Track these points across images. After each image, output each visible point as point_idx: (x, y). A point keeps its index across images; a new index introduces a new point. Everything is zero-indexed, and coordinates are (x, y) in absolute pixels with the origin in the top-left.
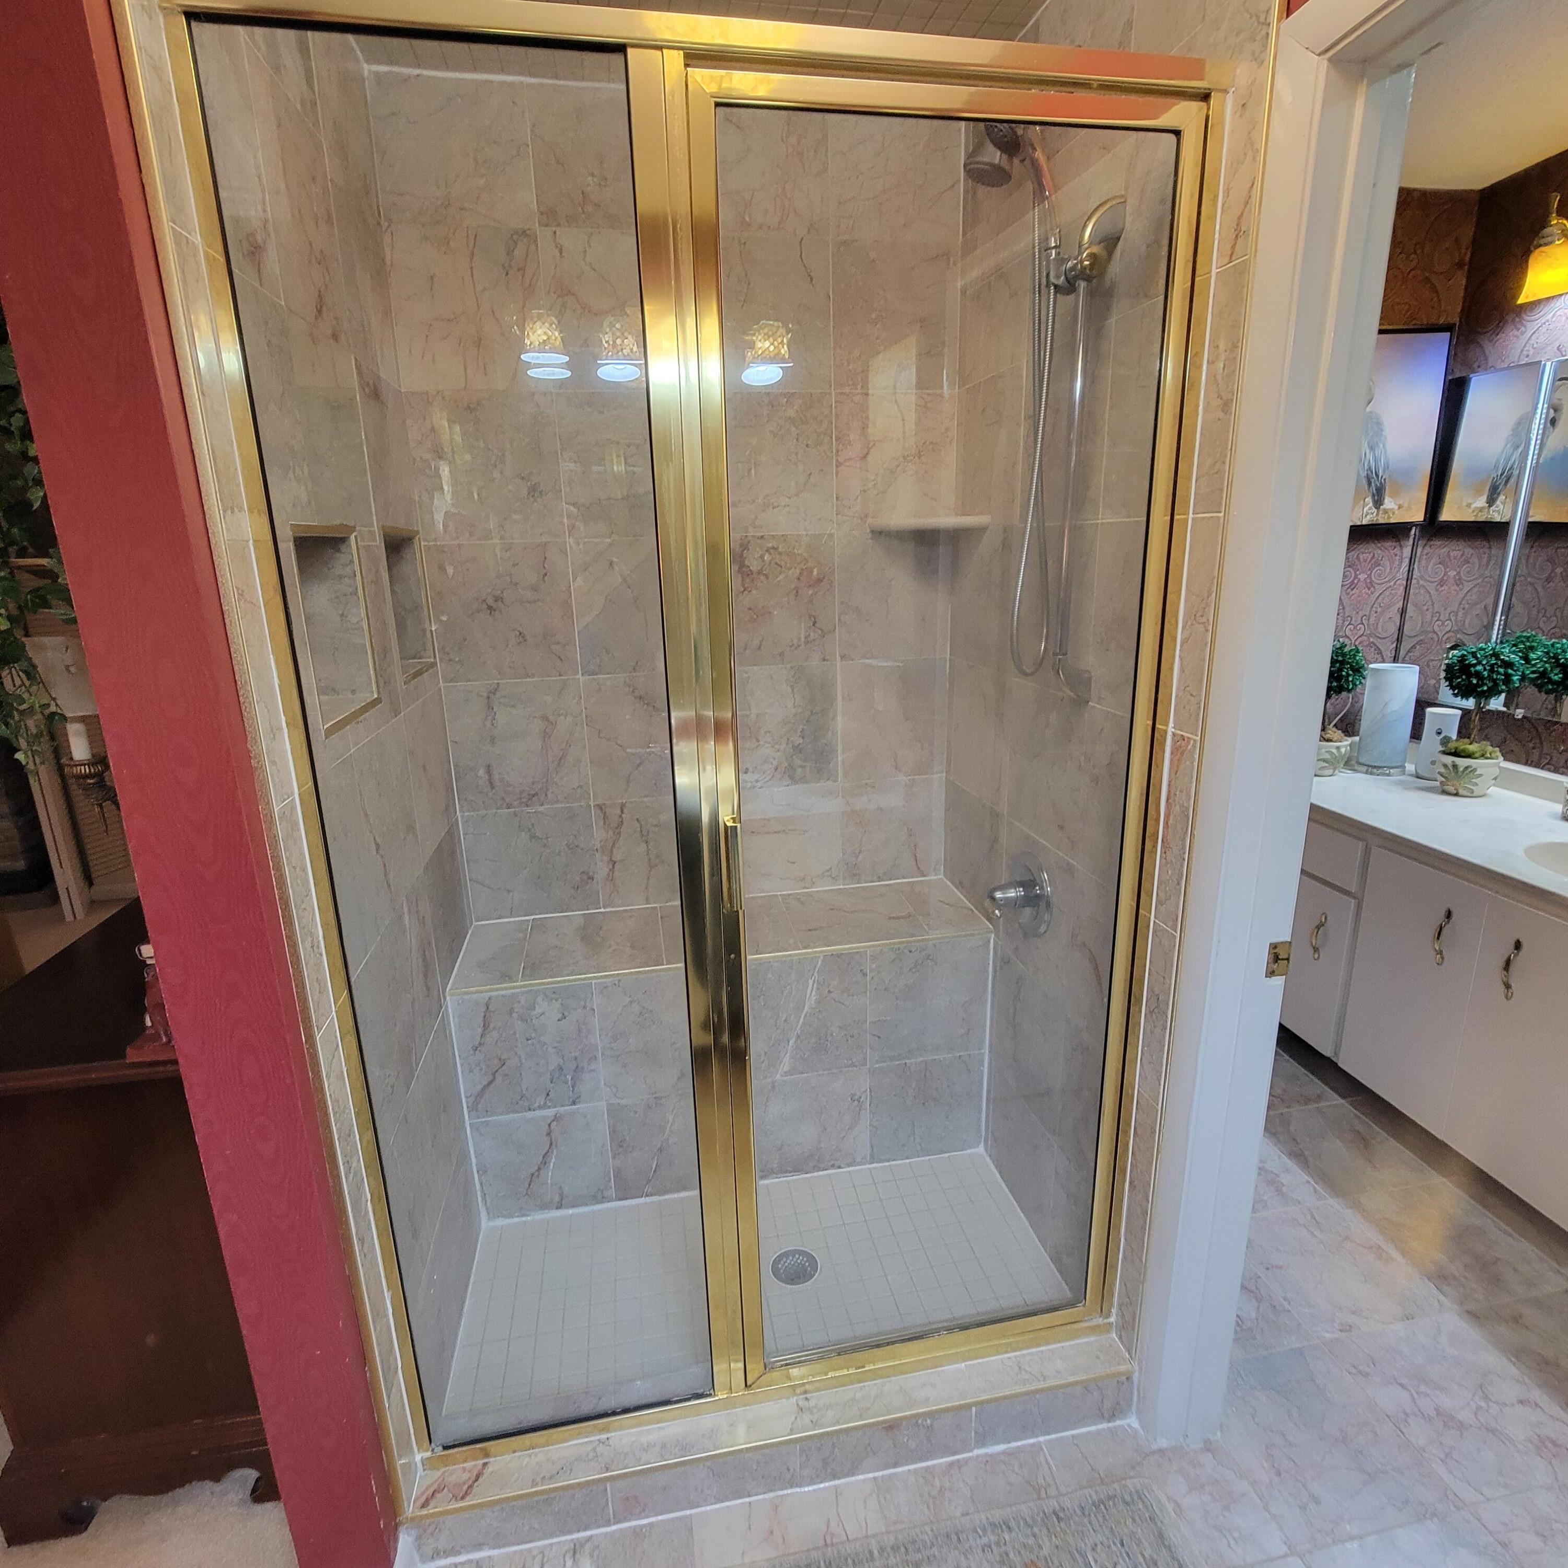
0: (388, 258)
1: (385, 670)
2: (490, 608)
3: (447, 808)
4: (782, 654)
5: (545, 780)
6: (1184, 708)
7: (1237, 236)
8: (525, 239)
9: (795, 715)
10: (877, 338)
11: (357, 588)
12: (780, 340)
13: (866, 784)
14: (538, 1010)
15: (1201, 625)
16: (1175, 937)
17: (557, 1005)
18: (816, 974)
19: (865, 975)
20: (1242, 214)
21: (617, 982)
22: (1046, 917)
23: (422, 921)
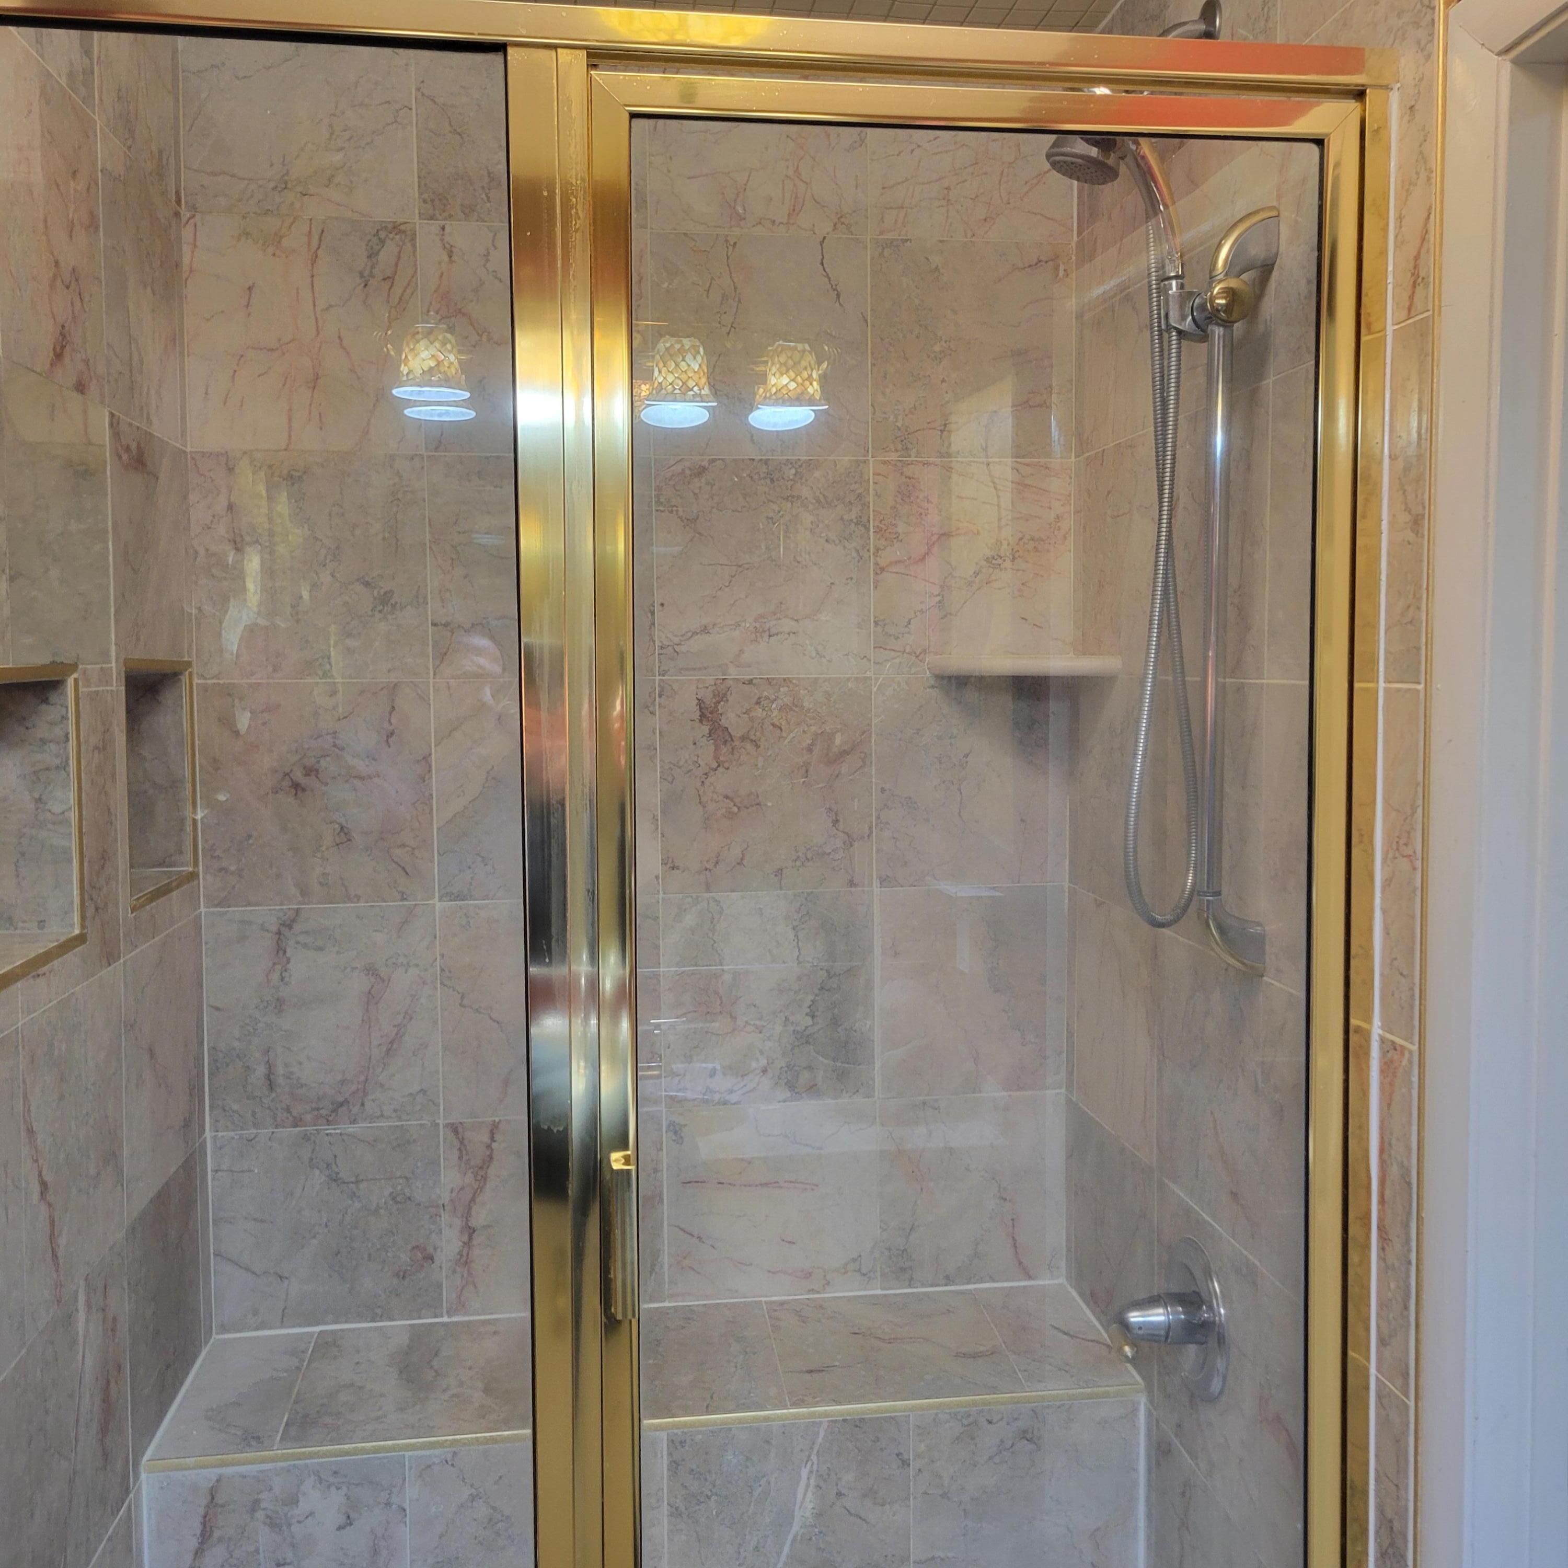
0: (186, 261)
1: (100, 889)
2: (296, 786)
3: (187, 1124)
4: (779, 872)
5: (362, 1078)
6: (1393, 995)
7: (1415, 282)
8: (398, 237)
9: (799, 979)
10: (943, 381)
11: (67, 759)
12: (805, 375)
13: (924, 1103)
14: (304, 1506)
15: (1405, 860)
16: (1407, 1407)
17: (337, 1498)
18: (814, 1458)
19: (905, 1463)
20: (1419, 253)
21: (449, 1457)
22: (1220, 1364)
23: (111, 1328)
